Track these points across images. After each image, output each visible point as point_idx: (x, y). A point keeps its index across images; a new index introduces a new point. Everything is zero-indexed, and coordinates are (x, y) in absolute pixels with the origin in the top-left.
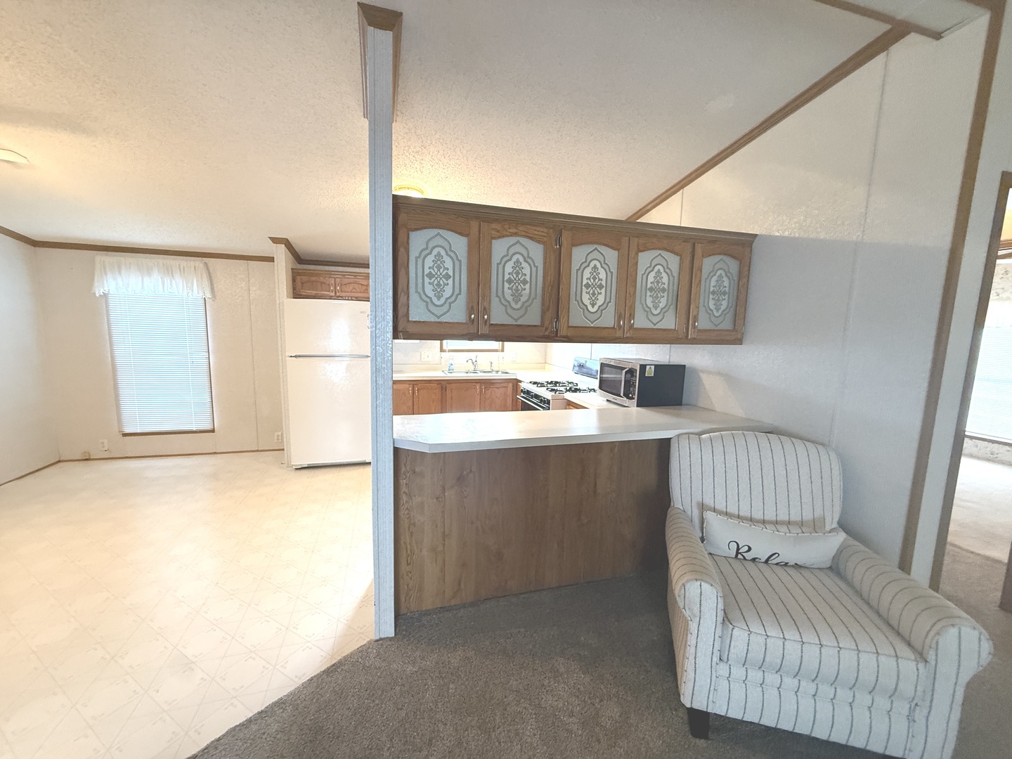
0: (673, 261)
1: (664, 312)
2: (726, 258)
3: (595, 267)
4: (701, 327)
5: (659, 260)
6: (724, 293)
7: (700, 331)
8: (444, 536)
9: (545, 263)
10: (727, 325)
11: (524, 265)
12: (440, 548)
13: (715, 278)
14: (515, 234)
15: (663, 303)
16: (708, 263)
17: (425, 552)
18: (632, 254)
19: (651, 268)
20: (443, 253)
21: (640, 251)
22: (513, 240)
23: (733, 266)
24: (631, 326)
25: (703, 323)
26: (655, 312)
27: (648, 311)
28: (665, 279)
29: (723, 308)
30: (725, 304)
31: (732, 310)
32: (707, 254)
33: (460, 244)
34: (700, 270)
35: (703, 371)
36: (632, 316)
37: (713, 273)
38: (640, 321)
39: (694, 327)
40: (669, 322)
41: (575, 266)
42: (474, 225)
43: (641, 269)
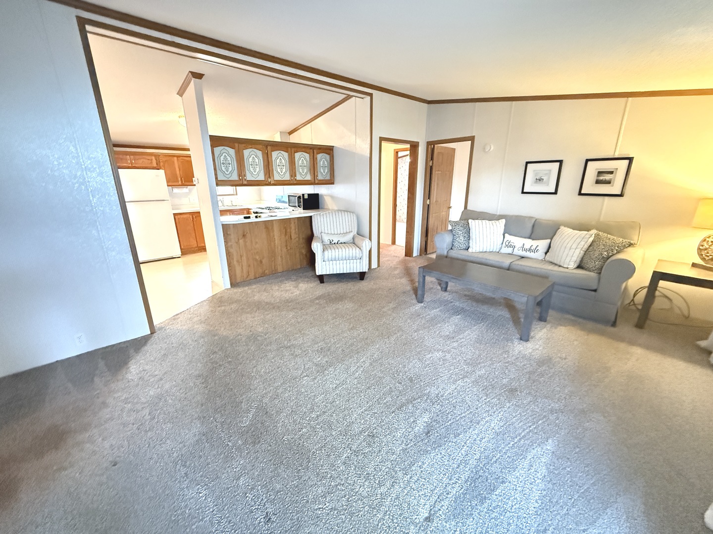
0: (307, 156)
1: (306, 174)
2: (325, 154)
3: (280, 159)
4: (319, 179)
5: (302, 156)
6: (326, 167)
7: (320, 180)
8: (241, 256)
9: (263, 158)
10: (328, 178)
11: (256, 158)
12: (240, 261)
13: (322, 162)
14: (251, 148)
15: (305, 171)
16: (319, 156)
17: (235, 262)
18: (293, 154)
19: (300, 159)
20: (227, 155)
21: (295, 153)
22: (251, 150)
23: (328, 157)
24: (296, 179)
25: (320, 177)
26: (303, 174)
27: (300, 174)
28: (305, 162)
29: (326, 172)
30: (326, 170)
31: (329, 173)
32: (317, 153)
33: (232, 152)
34: (316, 158)
35: (325, 195)
36: (295, 176)
37: (321, 160)
38: (299, 178)
39: (317, 179)
40: (309, 177)
41: (273, 159)
42: (236, 145)
43: (296, 159)
